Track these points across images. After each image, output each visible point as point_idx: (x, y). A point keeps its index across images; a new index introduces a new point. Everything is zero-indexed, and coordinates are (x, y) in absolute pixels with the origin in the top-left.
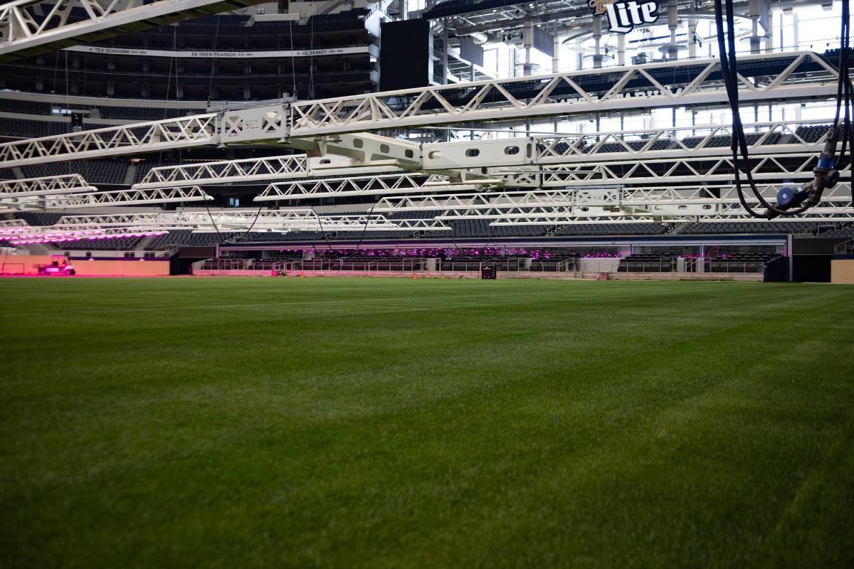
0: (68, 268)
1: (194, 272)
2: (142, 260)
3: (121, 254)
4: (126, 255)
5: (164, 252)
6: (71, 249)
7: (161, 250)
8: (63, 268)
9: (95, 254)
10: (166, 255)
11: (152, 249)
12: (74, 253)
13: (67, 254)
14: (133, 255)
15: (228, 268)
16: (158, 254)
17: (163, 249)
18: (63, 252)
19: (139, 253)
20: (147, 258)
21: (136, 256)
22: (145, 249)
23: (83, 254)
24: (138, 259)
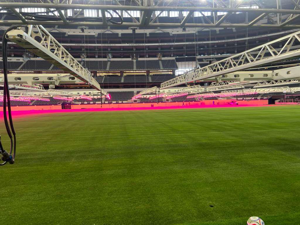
0: (236, 103)
1: (275, 103)
3: (253, 98)
4: (255, 98)
6: (238, 97)
9: (245, 98)
10: (267, 98)
11: (263, 97)
12: (239, 99)
13: (237, 99)
15: (287, 102)
16: (265, 98)
21: (258, 99)
22: (261, 97)
23: (241, 99)
24: (258, 100)
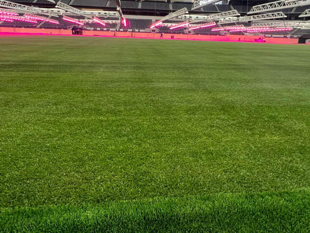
0: (264, 40)
1: (306, 43)
2: (289, 38)
3: (282, 36)
4: (284, 36)
5: (297, 36)
6: (266, 34)
7: (296, 35)
8: (262, 40)
9: (274, 36)
10: (298, 37)
11: (294, 35)
12: (267, 35)
14: (286, 36)
16: (295, 36)
17: (298, 35)
18: (264, 35)
19: (288, 36)
20: (291, 37)
22: (291, 35)
23: (270, 36)
